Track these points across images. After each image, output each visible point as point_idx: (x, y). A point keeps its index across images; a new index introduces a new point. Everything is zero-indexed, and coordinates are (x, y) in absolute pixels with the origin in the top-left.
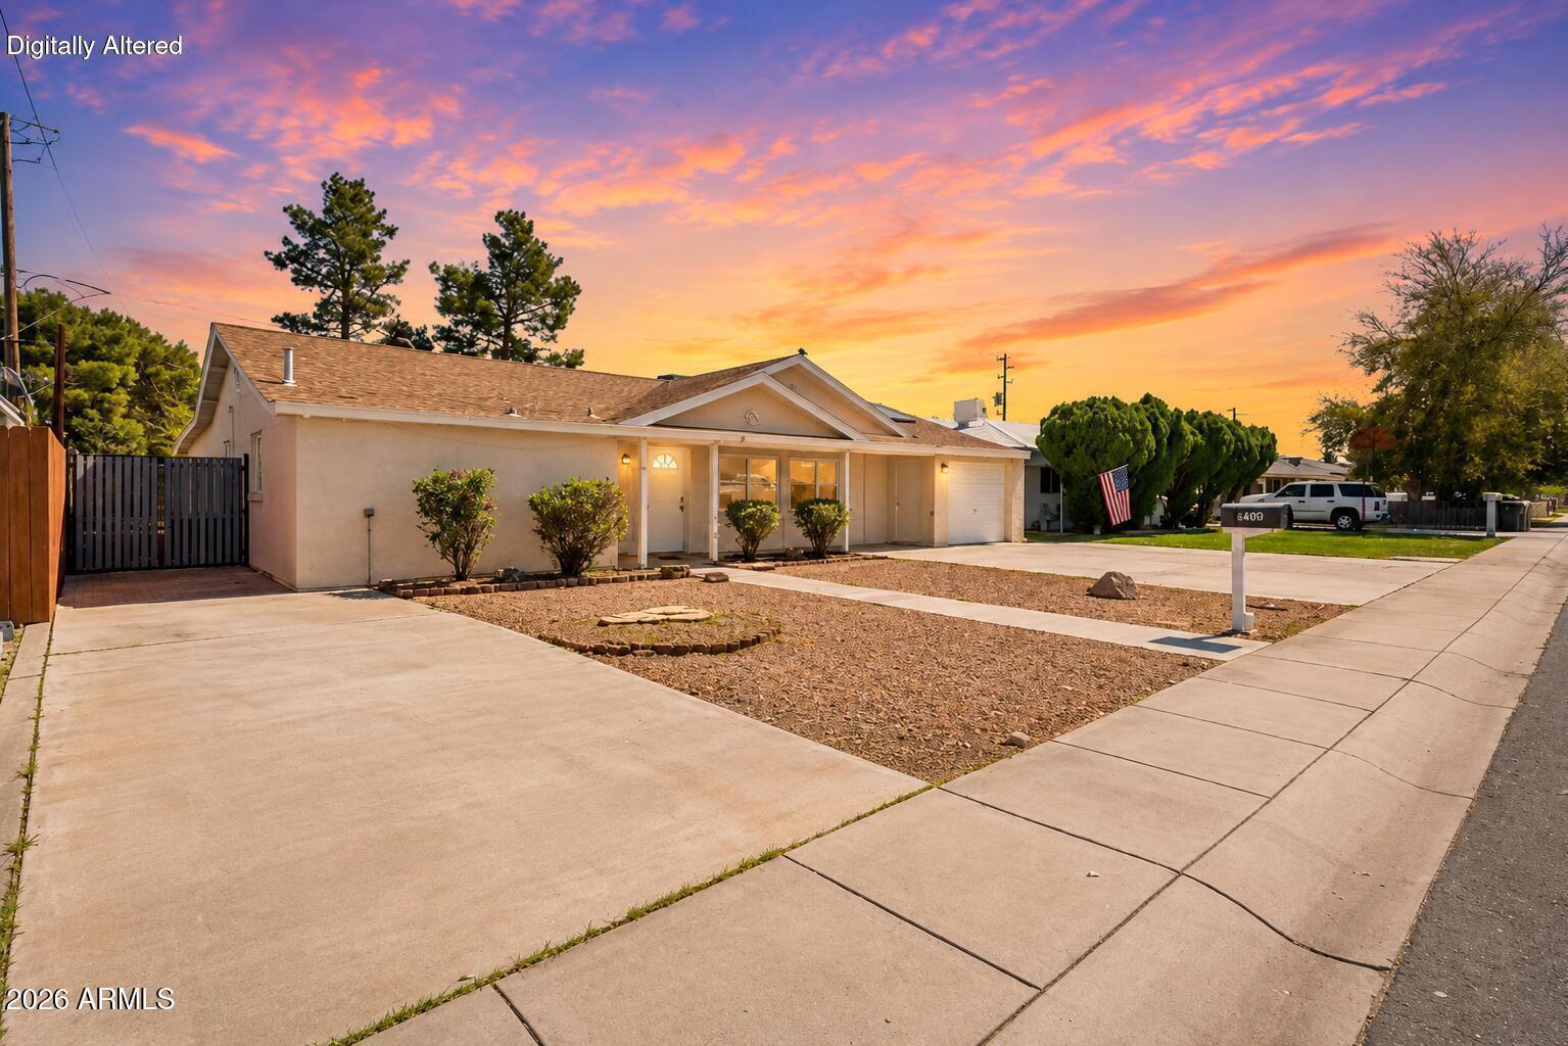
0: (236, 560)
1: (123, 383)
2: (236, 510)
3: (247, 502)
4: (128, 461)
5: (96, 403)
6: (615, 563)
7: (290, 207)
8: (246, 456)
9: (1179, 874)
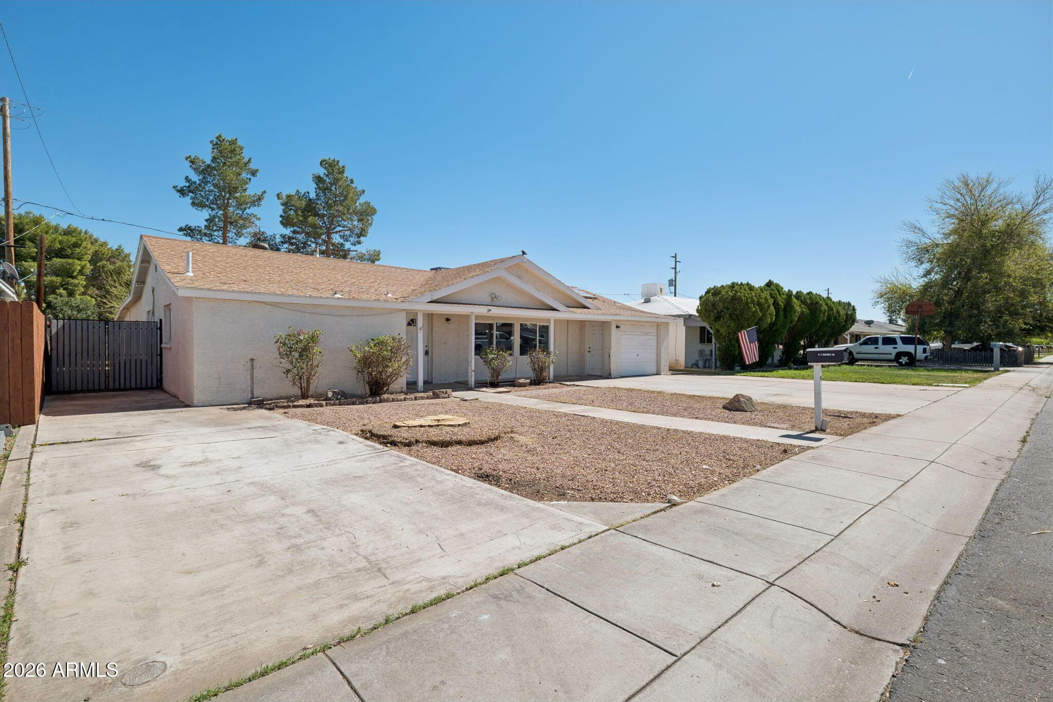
0: (155, 385)
1: (81, 272)
2: (154, 354)
3: (161, 349)
4: (85, 323)
5: (64, 286)
6: (405, 389)
7: (190, 157)
8: (161, 320)
9: (772, 584)
